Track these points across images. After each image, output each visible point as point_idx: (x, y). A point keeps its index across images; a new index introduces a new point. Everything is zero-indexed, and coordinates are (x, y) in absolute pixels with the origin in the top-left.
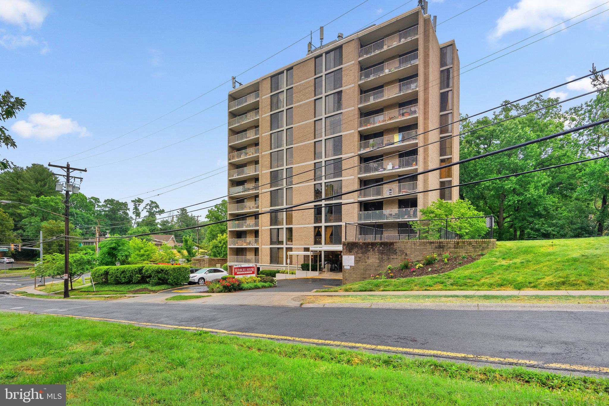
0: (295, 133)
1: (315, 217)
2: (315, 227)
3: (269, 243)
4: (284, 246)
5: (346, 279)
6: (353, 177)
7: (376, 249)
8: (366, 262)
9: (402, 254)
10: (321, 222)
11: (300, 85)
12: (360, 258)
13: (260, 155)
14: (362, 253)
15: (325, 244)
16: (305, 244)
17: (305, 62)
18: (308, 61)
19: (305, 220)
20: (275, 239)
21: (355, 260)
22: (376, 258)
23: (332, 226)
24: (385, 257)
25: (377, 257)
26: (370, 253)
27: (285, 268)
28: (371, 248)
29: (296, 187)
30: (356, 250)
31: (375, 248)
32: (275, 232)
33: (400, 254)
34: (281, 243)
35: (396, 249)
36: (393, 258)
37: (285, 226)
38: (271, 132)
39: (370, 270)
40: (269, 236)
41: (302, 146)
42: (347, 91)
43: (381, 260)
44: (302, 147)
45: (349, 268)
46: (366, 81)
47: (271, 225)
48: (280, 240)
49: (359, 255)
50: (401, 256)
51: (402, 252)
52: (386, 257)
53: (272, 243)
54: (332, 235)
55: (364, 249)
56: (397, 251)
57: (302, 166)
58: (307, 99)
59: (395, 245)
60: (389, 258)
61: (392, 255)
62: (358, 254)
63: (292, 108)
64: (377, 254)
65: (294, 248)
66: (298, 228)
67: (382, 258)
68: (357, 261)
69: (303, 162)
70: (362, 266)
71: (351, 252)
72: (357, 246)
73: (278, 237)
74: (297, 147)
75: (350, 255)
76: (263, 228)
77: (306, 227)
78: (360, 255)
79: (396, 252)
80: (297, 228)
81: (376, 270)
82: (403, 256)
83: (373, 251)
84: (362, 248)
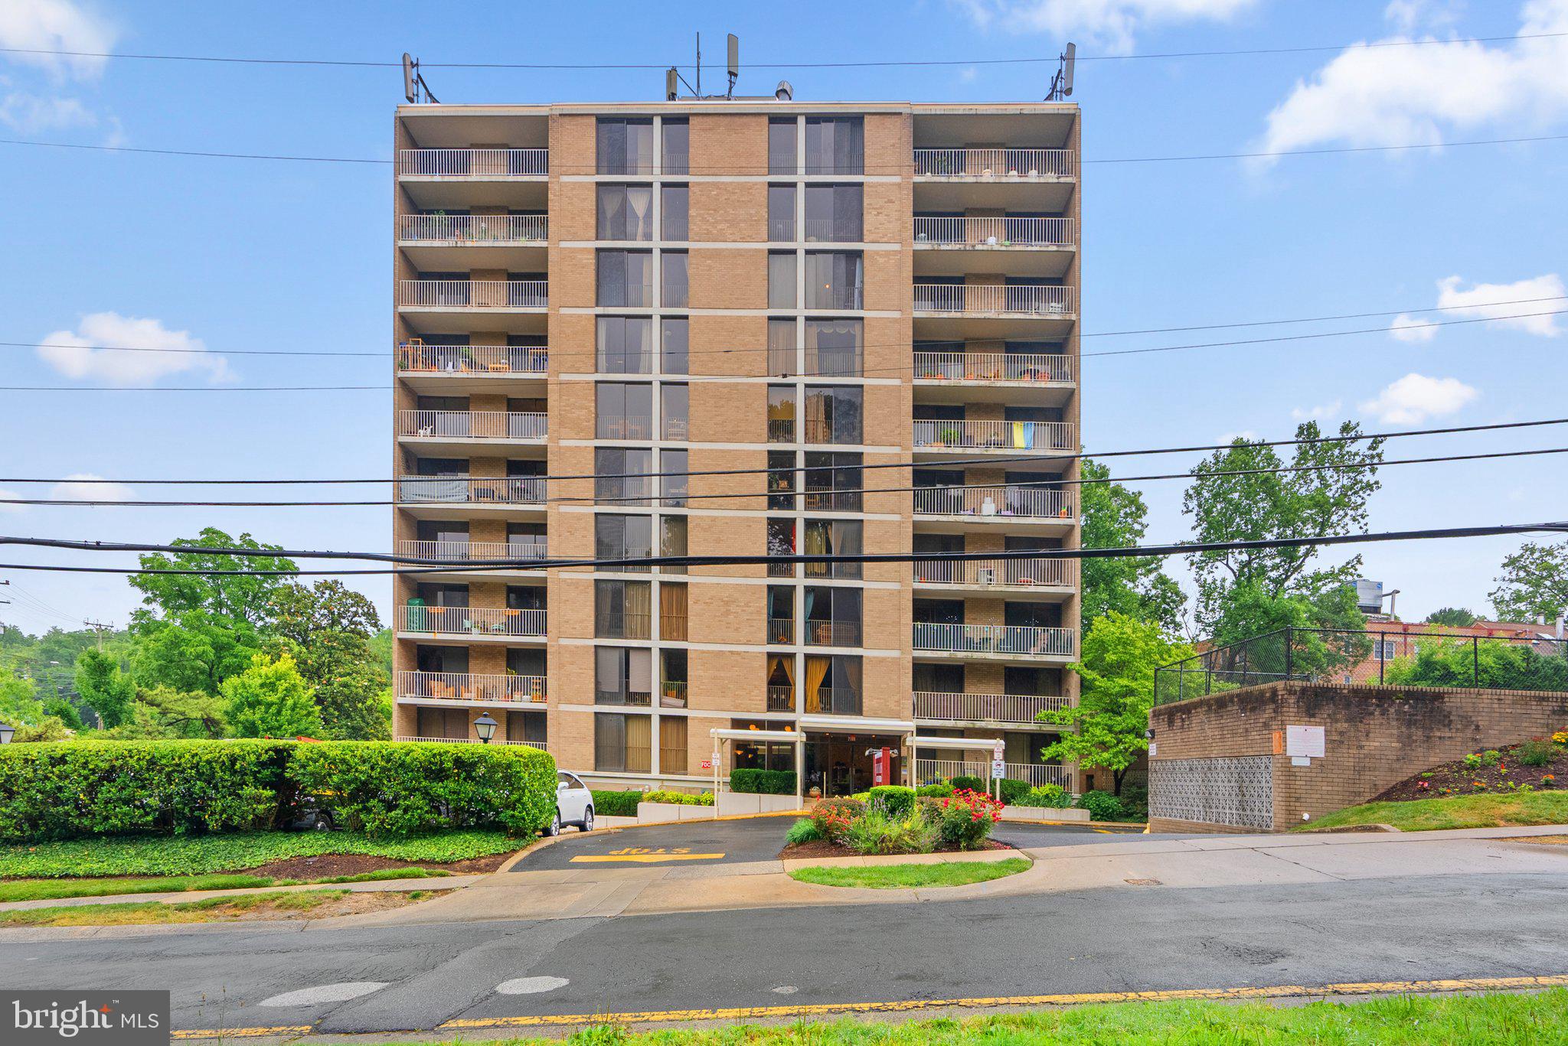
0: (697, 340)
1: (769, 622)
2: (771, 656)
3: (592, 696)
4: (655, 710)
5: (1298, 799)
6: (896, 518)
7: (1392, 710)
8: (1361, 747)
9: (1466, 727)
10: (790, 640)
11: (716, 185)
12: (1341, 733)
13: (551, 380)
14: (1350, 720)
15: (805, 712)
16: (736, 709)
17: (737, 119)
18: (745, 119)
19: (737, 629)
20: (612, 685)
21: (1328, 741)
22: (1391, 735)
23: (828, 657)
24: (1418, 734)
25: (1395, 732)
26: (1377, 719)
27: (659, 783)
28: (1378, 706)
29: (701, 518)
30: (1329, 709)
31: (1390, 706)
32: (613, 661)
33: (1459, 726)
34: (644, 698)
35: (1450, 713)
36: (1440, 738)
37: (656, 643)
38: (600, 310)
39: (1375, 769)
40: (592, 673)
41: (725, 386)
42: (881, 260)
43: (1407, 742)
44: (726, 390)
45: (1307, 762)
46: (936, 247)
47: (597, 635)
48: (632, 690)
49: (1339, 725)
50: (1462, 731)
51: (1467, 721)
52: (1420, 733)
53: (600, 697)
54: (826, 682)
55: (1354, 709)
56: (1452, 718)
57: (722, 451)
58: (743, 240)
59: (1446, 699)
60: (1429, 737)
61: (1439, 730)
62: (1337, 721)
63: (685, 251)
64: (1395, 723)
65: (694, 718)
66: (708, 652)
67: (1409, 736)
68: (1332, 744)
69: (729, 441)
70: (1348, 757)
71: (1313, 716)
72: (1332, 698)
73: (627, 677)
74: (705, 385)
75: (1309, 723)
76: (563, 642)
77: (738, 653)
78: (1343, 726)
79: (1451, 721)
80: (703, 652)
81: (1392, 770)
82: (1469, 733)
83: (1383, 714)
84: (1348, 706)
